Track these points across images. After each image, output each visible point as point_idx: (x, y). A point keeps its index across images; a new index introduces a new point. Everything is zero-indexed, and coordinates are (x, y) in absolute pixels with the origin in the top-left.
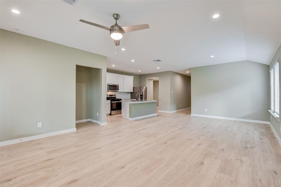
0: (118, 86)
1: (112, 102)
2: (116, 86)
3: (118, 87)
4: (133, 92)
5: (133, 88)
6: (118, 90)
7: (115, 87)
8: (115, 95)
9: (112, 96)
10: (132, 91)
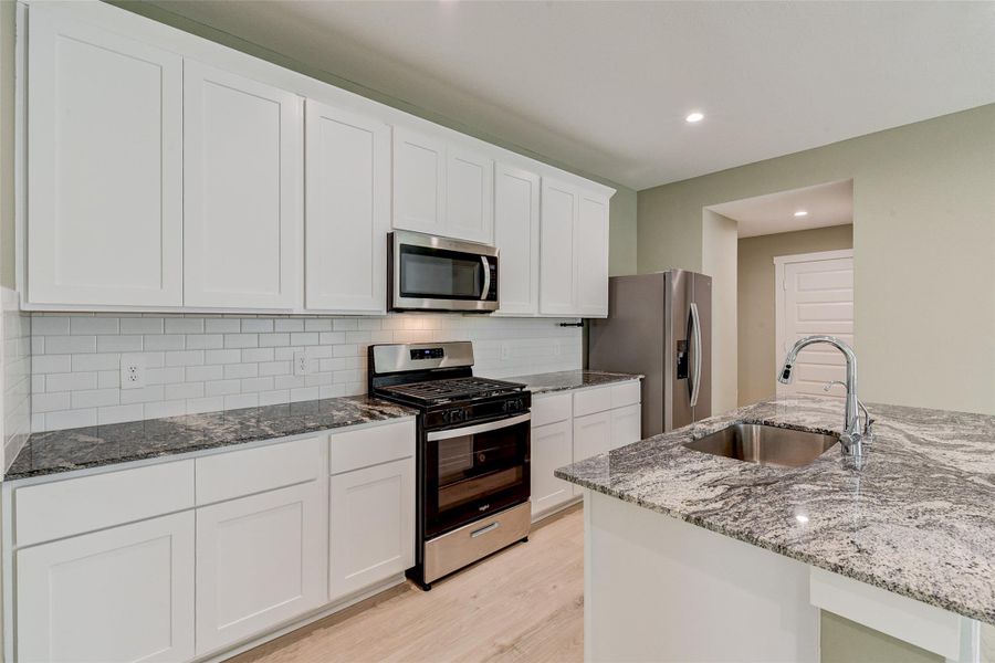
0: (493, 261)
1: (432, 436)
2: (477, 258)
3: (494, 273)
4: (605, 314)
5: (612, 282)
6: (493, 296)
7: (469, 271)
8: (465, 348)
9: (437, 353)
10: (601, 311)
